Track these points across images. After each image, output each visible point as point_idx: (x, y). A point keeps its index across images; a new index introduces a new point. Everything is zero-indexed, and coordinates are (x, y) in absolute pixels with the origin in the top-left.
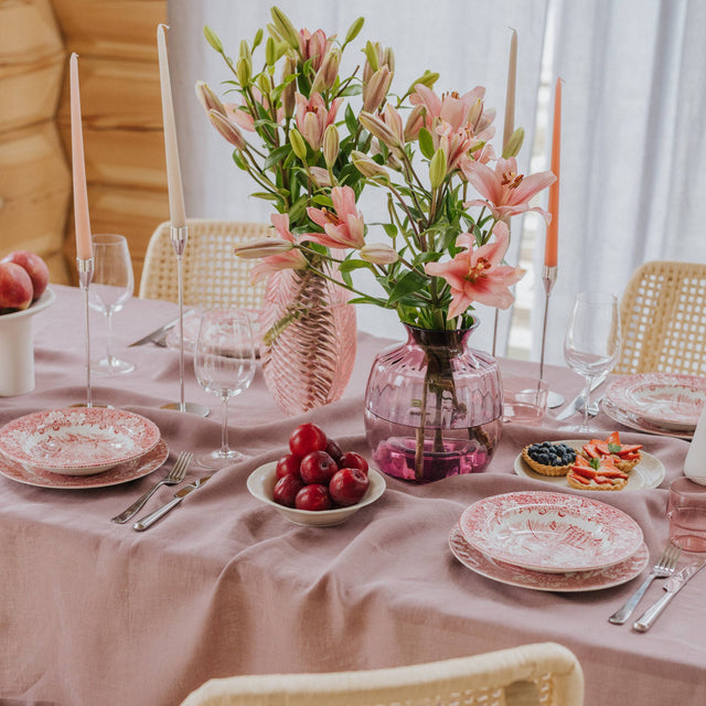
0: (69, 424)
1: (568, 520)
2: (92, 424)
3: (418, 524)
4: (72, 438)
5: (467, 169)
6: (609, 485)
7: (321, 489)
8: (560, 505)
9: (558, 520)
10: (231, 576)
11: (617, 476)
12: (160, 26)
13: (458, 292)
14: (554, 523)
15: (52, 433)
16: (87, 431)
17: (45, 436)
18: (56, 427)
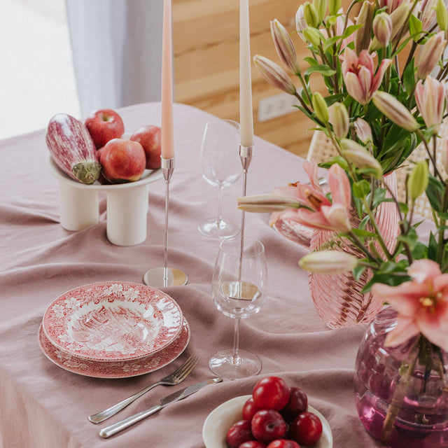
2: (141, 302)
4: (122, 312)
13: (408, 317)
15: (106, 304)
16: (135, 307)
17: (99, 306)
18: (111, 299)
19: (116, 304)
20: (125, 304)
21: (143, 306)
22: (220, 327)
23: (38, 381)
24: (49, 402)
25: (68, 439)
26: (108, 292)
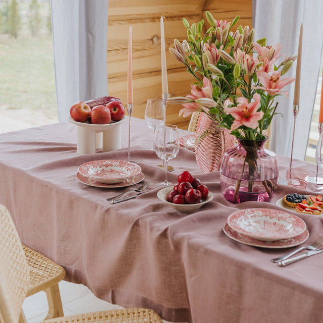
0: (112, 165)
1: (282, 222)
2: (120, 166)
3: (219, 216)
4: (112, 171)
5: (259, 75)
6: (311, 213)
7: (183, 196)
8: (280, 215)
9: (277, 222)
10: (136, 224)
11: (316, 209)
12: (162, 17)
13: (238, 121)
14: (275, 223)
15: (104, 168)
16: (118, 169)
17: (102, 169)
18: (107, 166)
19: (109, 168)
20: (113, 168)
21: (122, 167)
22: (157, 174)
23: (78, 191)
24: (85, 197)
25: (96, 208)
26: (105, 163)
